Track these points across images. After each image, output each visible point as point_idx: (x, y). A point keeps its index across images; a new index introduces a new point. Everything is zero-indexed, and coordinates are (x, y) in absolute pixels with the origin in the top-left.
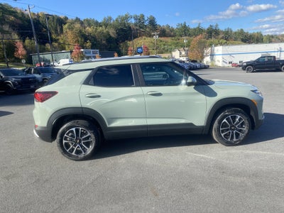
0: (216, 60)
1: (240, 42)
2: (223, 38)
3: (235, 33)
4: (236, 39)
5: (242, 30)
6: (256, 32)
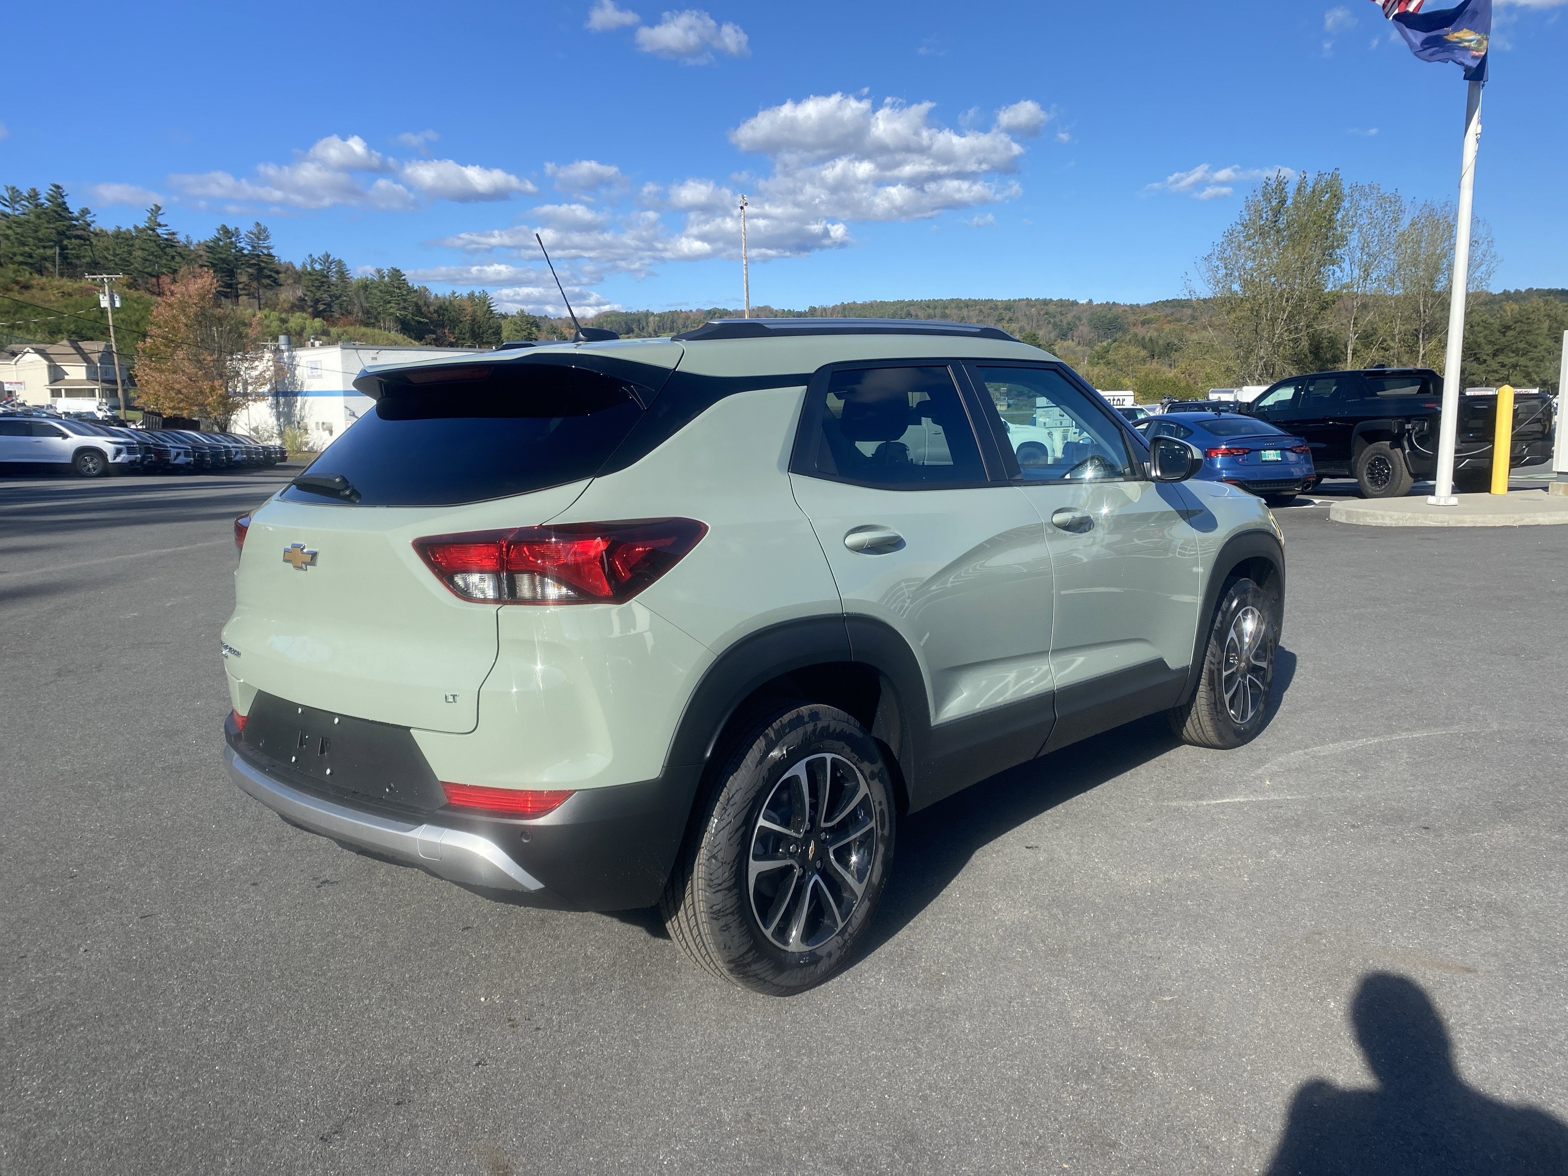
0: (310, 422)
1: (393, 335)
2: (299, 305)
3: (365, 286)
4: (370, 319)
5: (396, 274)
6: (463, 291)
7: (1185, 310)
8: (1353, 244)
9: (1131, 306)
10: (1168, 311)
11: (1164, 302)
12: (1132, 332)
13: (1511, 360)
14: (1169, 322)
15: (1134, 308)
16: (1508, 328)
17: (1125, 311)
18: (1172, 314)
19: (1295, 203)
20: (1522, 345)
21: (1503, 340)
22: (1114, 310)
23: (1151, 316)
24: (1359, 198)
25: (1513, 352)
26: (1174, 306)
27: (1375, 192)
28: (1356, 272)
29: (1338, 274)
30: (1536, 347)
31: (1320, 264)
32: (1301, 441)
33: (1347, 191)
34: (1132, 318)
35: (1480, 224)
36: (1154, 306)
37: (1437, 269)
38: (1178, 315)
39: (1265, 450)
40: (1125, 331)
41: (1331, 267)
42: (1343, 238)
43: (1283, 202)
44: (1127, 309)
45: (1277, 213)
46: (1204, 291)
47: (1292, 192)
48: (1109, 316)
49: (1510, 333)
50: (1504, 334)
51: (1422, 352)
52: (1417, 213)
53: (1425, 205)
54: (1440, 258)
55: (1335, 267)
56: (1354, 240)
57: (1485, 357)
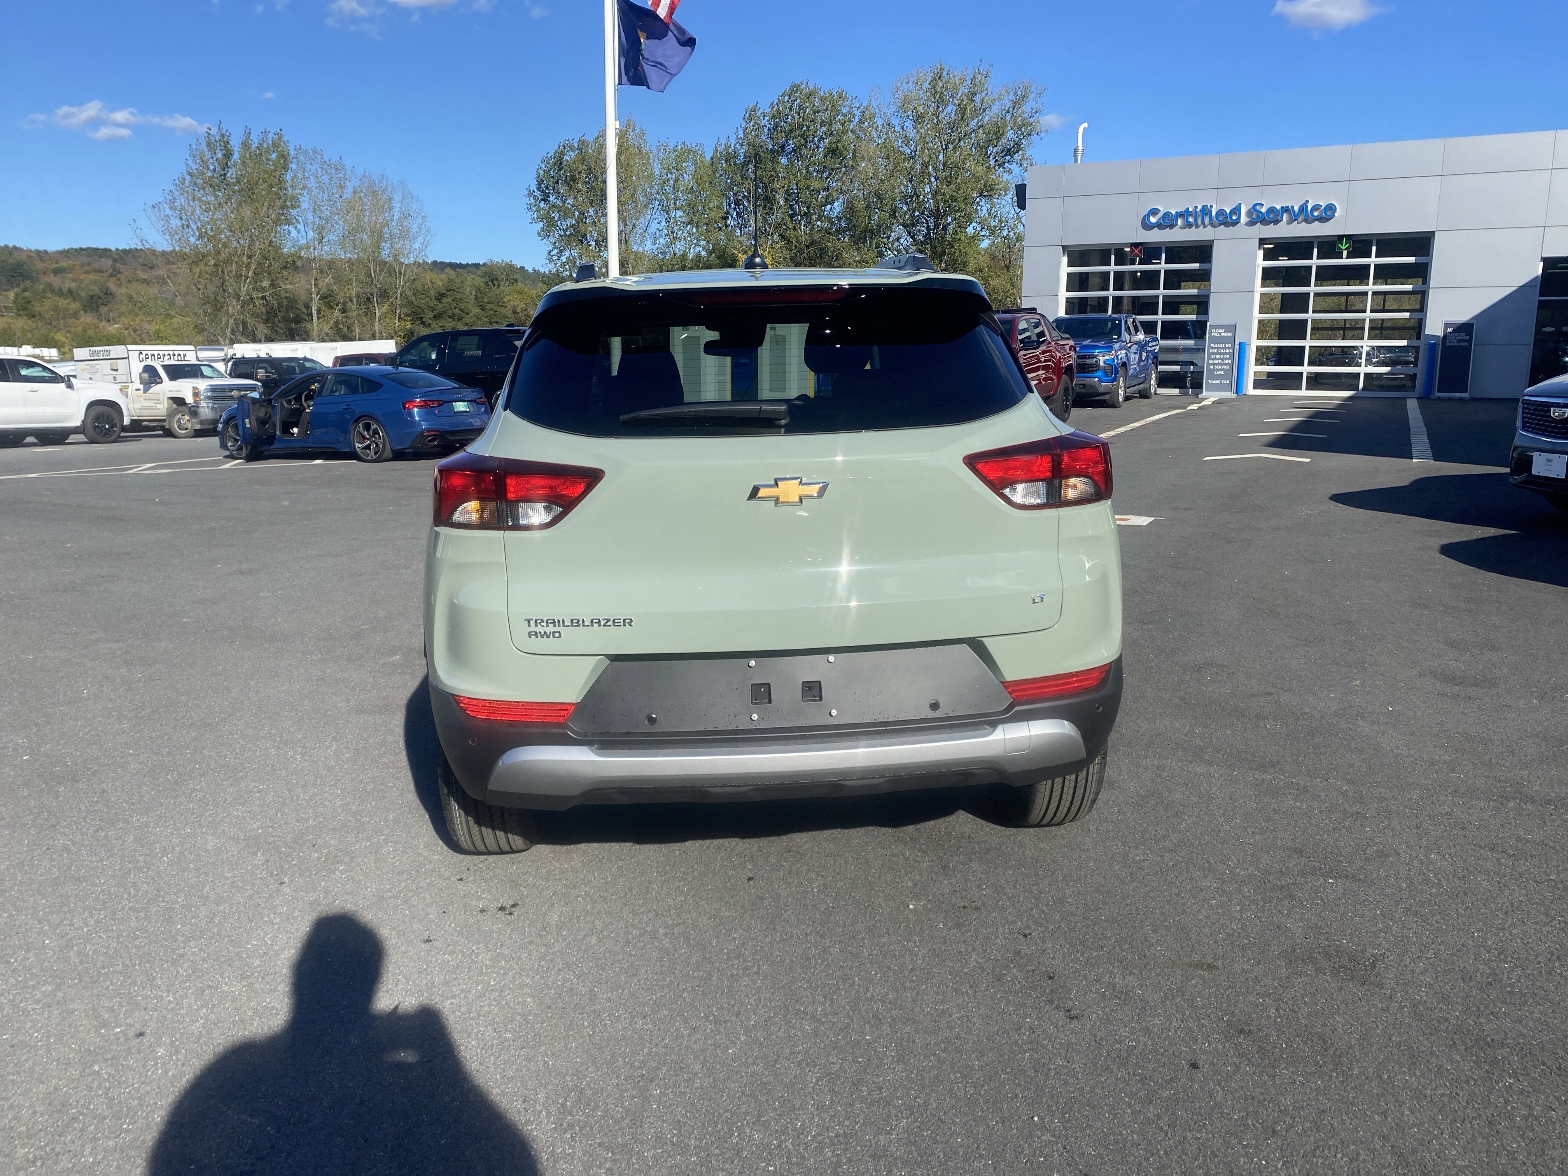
7: (103, 260)
8: (304, 206)
9: (38, 252)
10: (85, 260)
11: (76, 250)
12: (42, 281)
13: (450, 324)
14: (87, 272)
15: (42, 255)
16: (443, 295)
17: (30, 257)
18: (89, 264)
19: (243, 157)
20: (457, 311)
21: (440, 306)
22: (16, 255)
23: (64, 264)
24: (304, 160)
25: (450, 317)
26: (90, 255)
27: (319, 157)
28: (311, 234)
29: (294, 233)
30: (467, 314)
31: (277, 222)
32: (479, 393)
33: (292, 153)
34: (40, 265)
35: (414, 200)
36: (66, 253)
37: (381, 237)
38: (97, 265)
39: (455, 402)
40: (35, 280)
41: (287, 227)
42: (295, 198)
43: (228, 155)
44: (33, 255)
45: (225, 167)
46: (161, 243)
47: (237, 145)
48: (11, 261)
49: (445, 300)
50: (440, 301)
51: (378, 315)
52: (358, 183)
53: (364, 176)
54: (382, 227)
55: (291, 228)
56: (305, 203)
57: (429, 321)
